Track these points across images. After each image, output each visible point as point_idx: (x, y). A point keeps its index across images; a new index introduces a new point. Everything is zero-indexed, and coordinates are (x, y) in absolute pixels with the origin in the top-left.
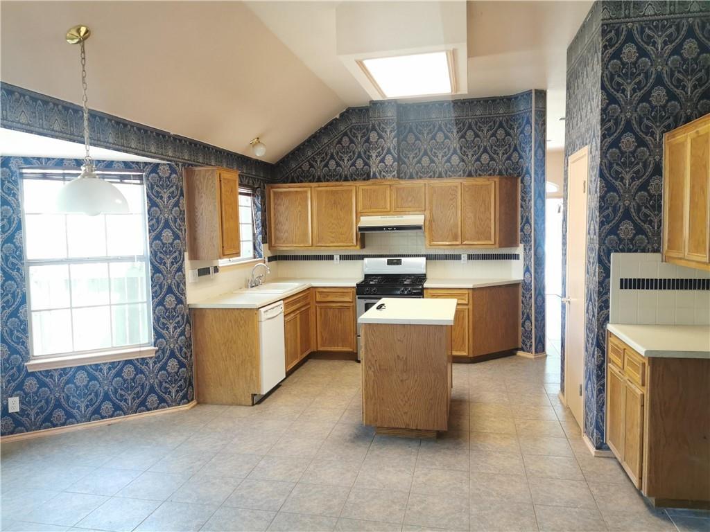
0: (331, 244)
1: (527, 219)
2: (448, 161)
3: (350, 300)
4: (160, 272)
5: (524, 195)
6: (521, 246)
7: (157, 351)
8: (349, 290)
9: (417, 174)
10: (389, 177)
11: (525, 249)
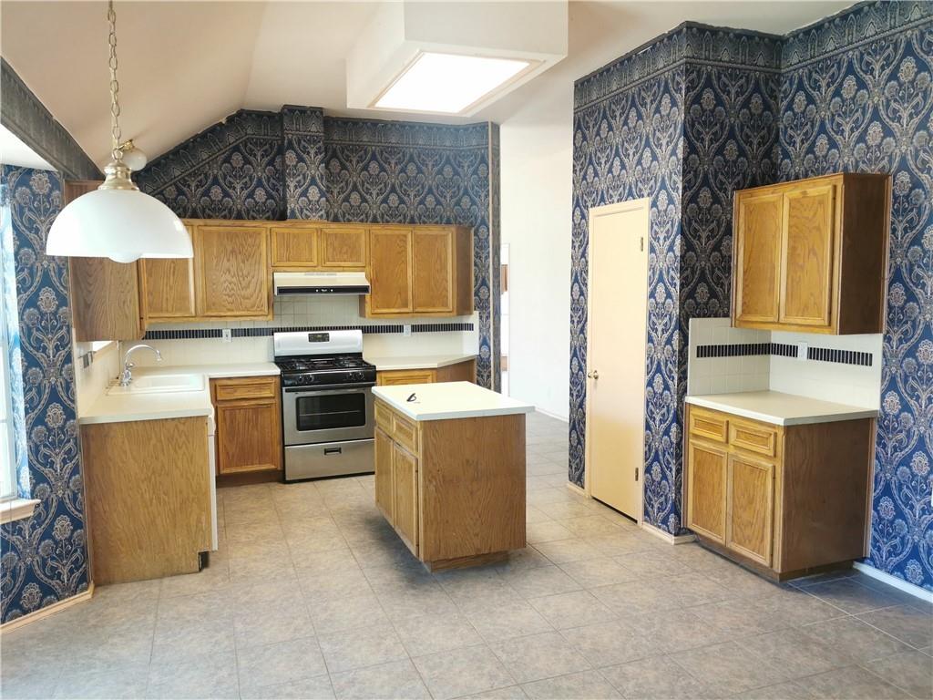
0: (229, 314)
1: (484, 279)
2: (385, 201)
3: (272, 395)
4: (38, 365)
5: (478, 250)
6: (476, 314)
7: (37, 506)
8: (269, 380)
9: (344, 216)
10: (315, 217)
11: (481, 317)
